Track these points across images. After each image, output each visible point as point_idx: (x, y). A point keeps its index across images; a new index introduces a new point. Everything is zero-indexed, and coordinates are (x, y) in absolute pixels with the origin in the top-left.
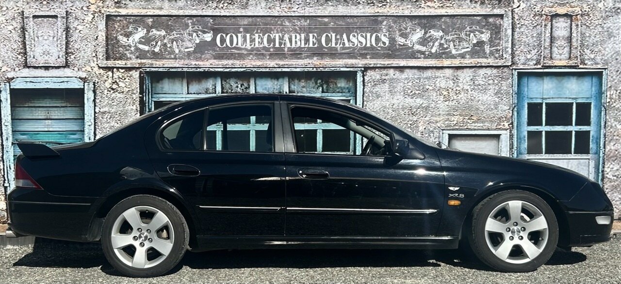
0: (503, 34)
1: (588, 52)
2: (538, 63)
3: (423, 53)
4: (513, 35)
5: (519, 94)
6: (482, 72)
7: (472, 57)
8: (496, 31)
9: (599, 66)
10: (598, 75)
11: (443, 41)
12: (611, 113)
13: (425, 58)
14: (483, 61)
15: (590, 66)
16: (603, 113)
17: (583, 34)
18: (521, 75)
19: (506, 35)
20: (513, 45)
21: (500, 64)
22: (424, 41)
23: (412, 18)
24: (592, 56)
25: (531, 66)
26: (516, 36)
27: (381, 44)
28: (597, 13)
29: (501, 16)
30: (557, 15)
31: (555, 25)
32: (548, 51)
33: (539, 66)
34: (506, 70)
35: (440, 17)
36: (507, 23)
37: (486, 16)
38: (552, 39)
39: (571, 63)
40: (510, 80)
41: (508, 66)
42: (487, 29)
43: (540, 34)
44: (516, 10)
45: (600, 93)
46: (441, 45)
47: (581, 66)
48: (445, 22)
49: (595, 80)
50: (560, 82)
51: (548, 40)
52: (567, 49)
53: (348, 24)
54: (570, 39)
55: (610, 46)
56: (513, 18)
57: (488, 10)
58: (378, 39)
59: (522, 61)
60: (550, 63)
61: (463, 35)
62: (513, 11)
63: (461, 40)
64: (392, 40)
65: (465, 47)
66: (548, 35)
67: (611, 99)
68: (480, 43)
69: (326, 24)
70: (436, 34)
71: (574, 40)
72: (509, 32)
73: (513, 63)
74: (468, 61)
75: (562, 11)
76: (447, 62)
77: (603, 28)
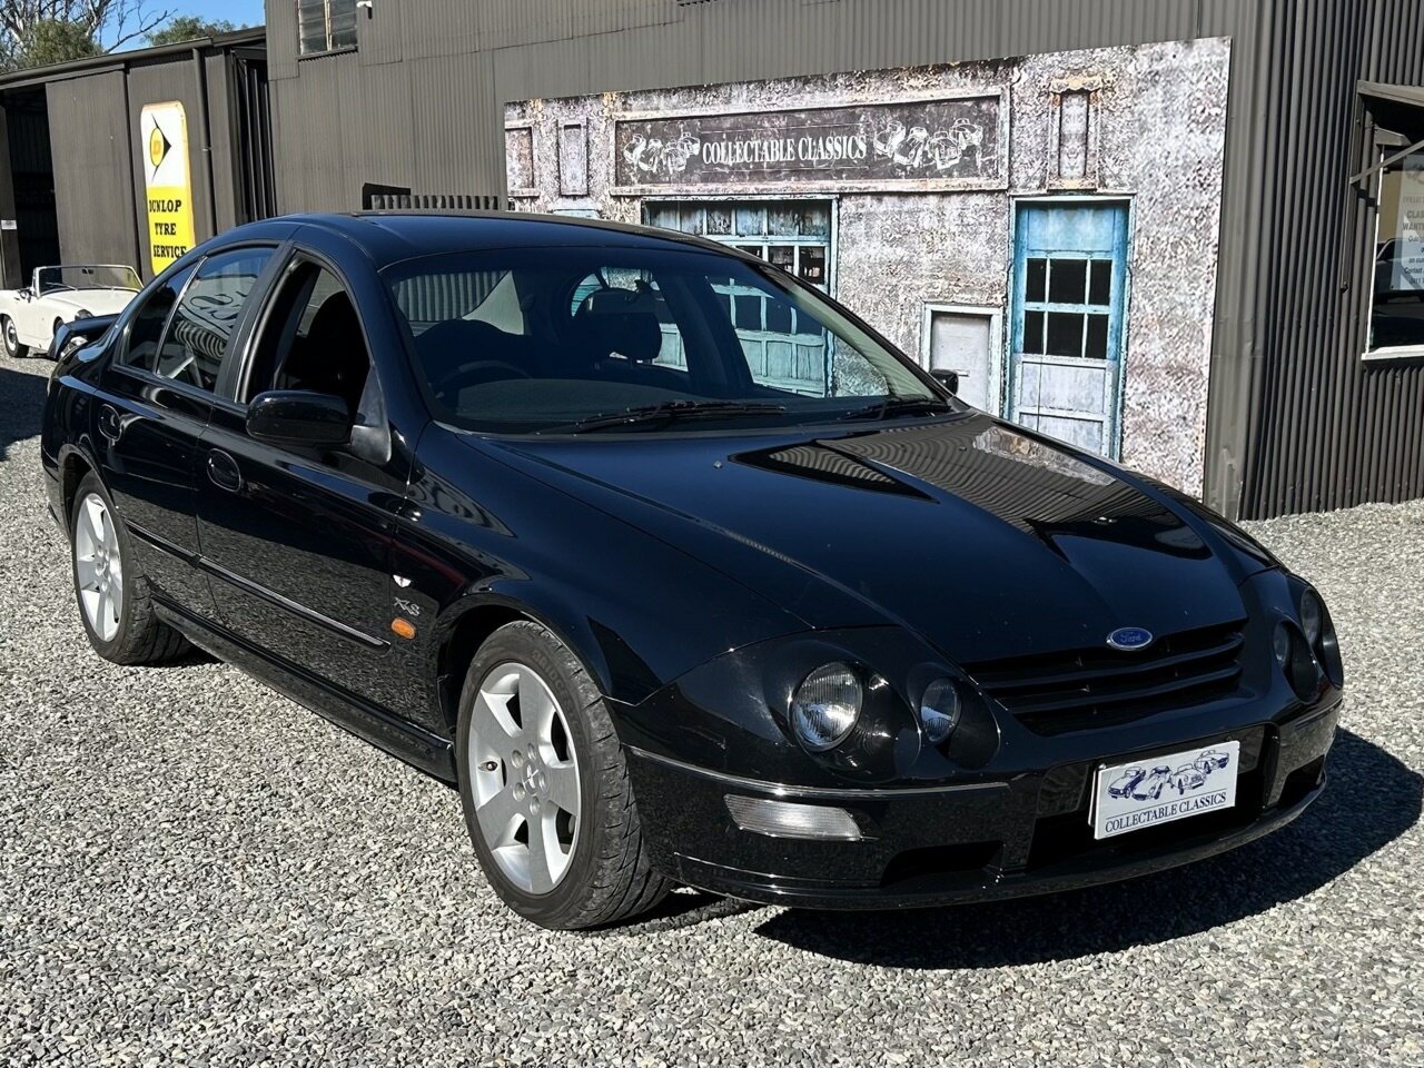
0: (998, 131)
1: (1110, 161)
2: (1042, 185)
3: (903, 168)
4: (1011, 134)
5: (1017, 241)
6: (973, 200)
7: (961, 176)
8: (990, 124)
9: (1125, 190)
10: (1123, 206)
11: (927, 148)
12: (1140, 282)
13: (907, 177)
14: (975, 182)
15: (1112, 191)
16: (1128, 281)
17: (1104, 127)
18: (1021, 207)
19: (1003, 134)
20: (1011, 151)
21: (994, 188)
22: (906, 148)
23: (892, 107)
24: (1116, 170)
25: (1032, 192)
26: (1015, 136)
27: (858, 155)
28: (1125, 85)
29: (996, 99)
30: (1069, 93)
31: (1066, 111)
32: (1055, 162)
33: (1044, 191)
34: (1001, 198)
35: (924, 104)
36: (1003, 111)
37: (978, 100)
38: (1062, 138)
39: (1087, 184)
40: (1006, 217)
41: (1003, 191)
42: (979, 124)
43: (1045, 130)
44: (1015, 86)
45: (1125, 242)
46: (925, 153)
47: (1100, 190)
48: (930, 113)
49: (1119, 215)
50: (1070, 219)
51: (1056, 141)
52: (1081, 158)
53: (825, 121)
54: (1085, 137)
55: (1142, 149)
56: (1012, 101)
57: (981, 88)
58: (855, 147)
59: (1022, 181)
60: (1057, 185)
61: (951, 138)
62: (1011, 89)
63: (948, 143)
64: (870, 146)
65: (954, 157)
66: (1056, 130)
67: (1140, 254)
68: (971, 150)
69: (803, 123)
70: (919, 134)
71: (1091, 140)
72: (1007, 126)
73: (1011, 186)
74: (957, 182)
75: (1075, 83)
76: (931, 185)
77: (1132, 113)
